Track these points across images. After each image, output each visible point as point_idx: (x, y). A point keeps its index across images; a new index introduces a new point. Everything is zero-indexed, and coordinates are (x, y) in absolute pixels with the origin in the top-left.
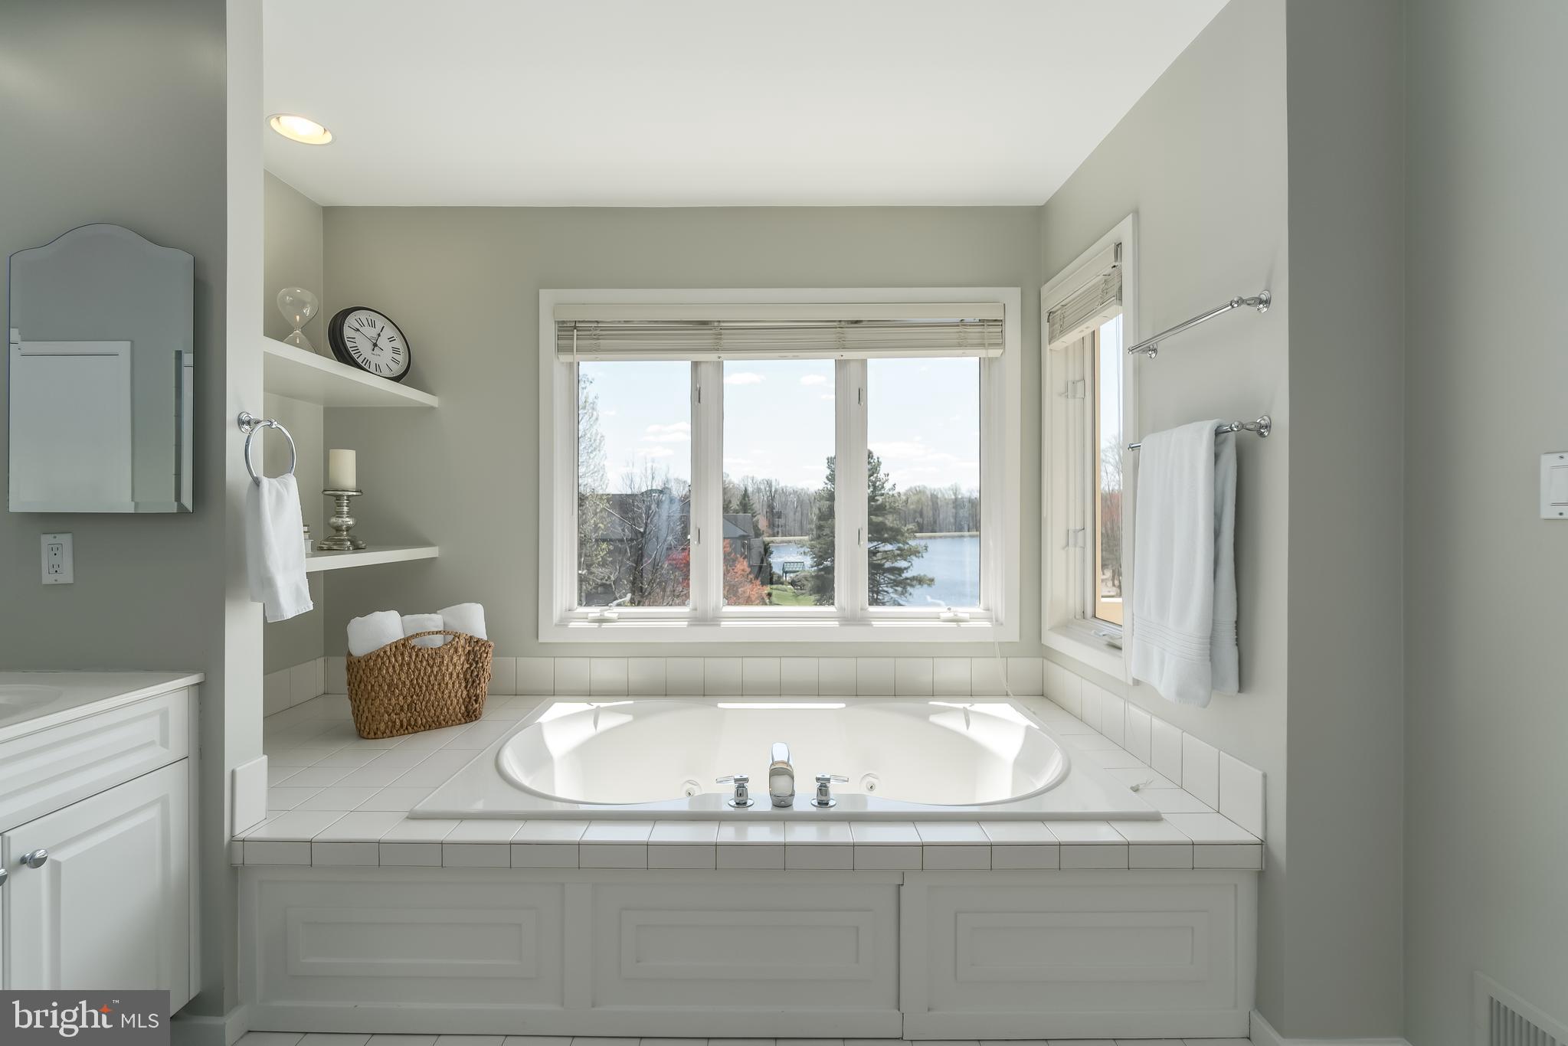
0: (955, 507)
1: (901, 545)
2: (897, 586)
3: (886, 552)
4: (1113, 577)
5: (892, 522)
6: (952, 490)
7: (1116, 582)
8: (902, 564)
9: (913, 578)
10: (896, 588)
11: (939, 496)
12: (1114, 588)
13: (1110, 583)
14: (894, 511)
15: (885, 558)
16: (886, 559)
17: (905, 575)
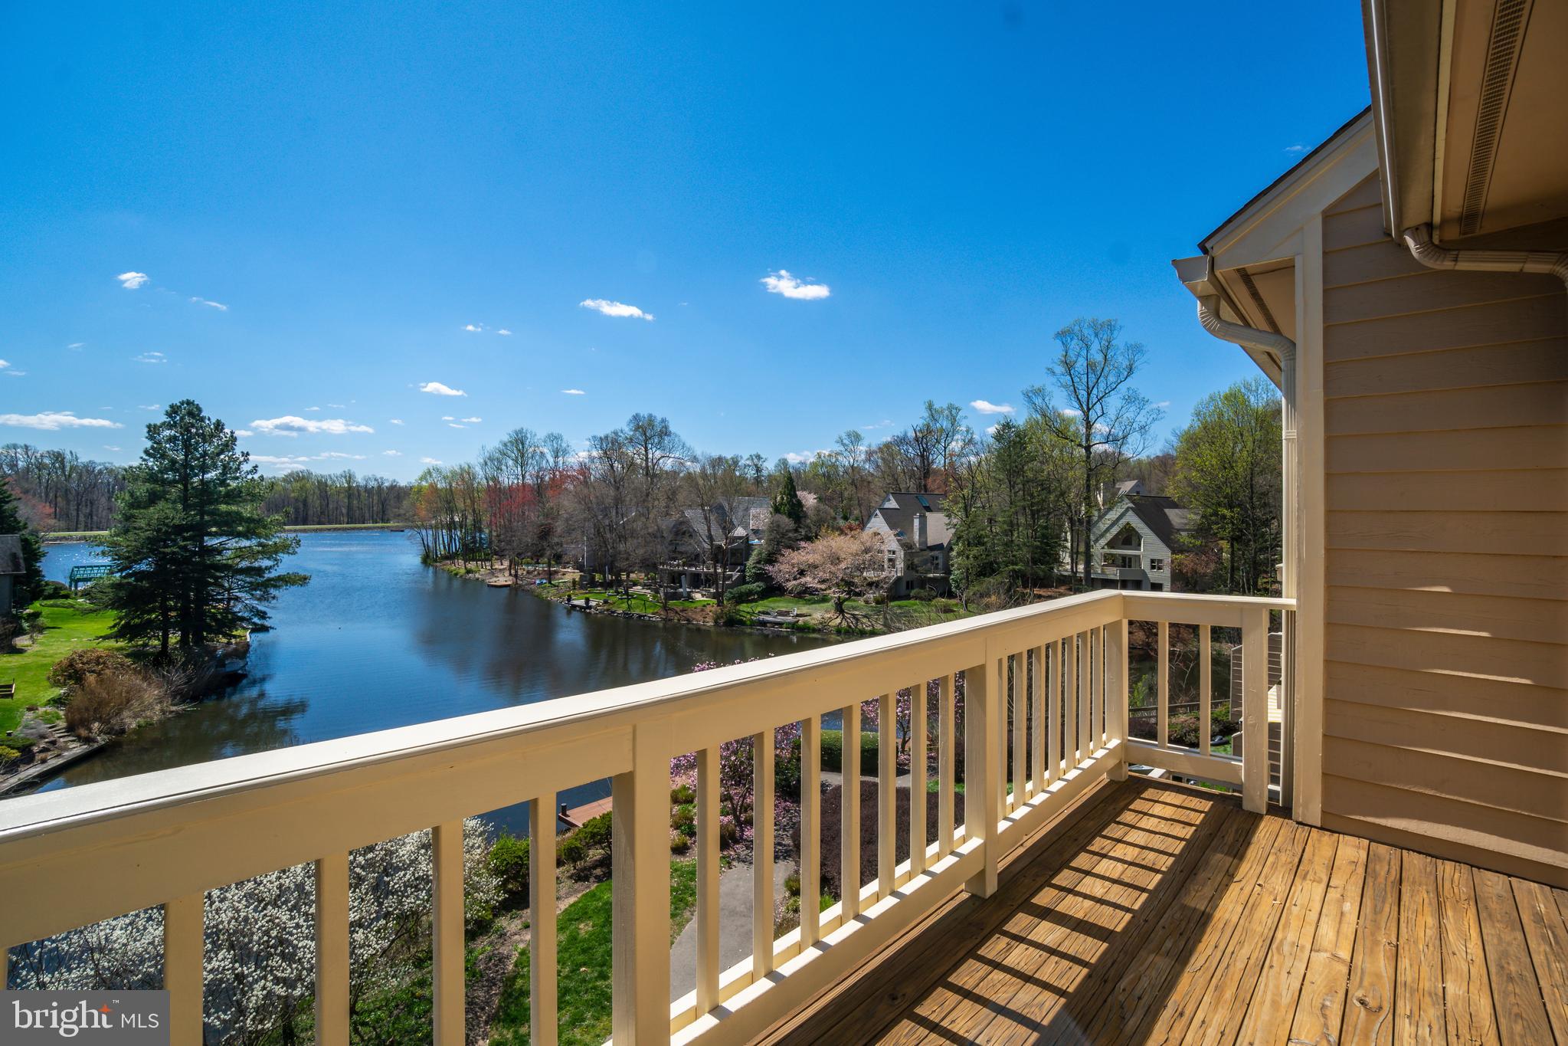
0: (349, 497)
1: (262, 540)
2: (256, 591)
3: (240, 548)
4: (510, 566)
5: (251, 512)
6: (345, 477)
7: (513, 572)
8: (266, 563)
9: (280, 578)
10: (254, 592)
11: (329, 482)
12: (511, 578)
13: (507, 573)
14: (254, 497)
15: (239, 557)
16: (242, 557)
17: (267, 575)
